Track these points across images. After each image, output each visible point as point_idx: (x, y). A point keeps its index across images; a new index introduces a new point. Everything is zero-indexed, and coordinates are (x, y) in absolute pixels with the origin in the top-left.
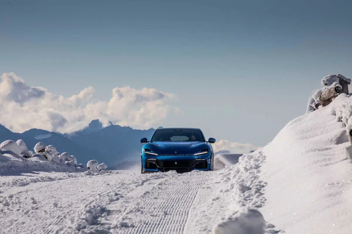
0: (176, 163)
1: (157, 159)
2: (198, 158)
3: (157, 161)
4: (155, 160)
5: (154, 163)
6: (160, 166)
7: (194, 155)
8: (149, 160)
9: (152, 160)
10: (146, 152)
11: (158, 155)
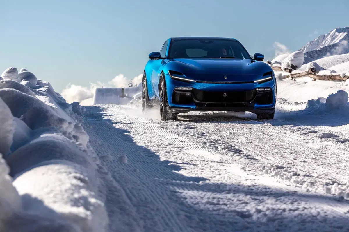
0: (225, 95)
1: (193, 88)
2: (260, 88)
3: (194, 92)
4: (191, 89)
5: (188, 94)
6: (198, 100)
7: (255, 82)
8: (178, 89)
9: (184, 89)
10: (173, 77)
11: (195, 81)
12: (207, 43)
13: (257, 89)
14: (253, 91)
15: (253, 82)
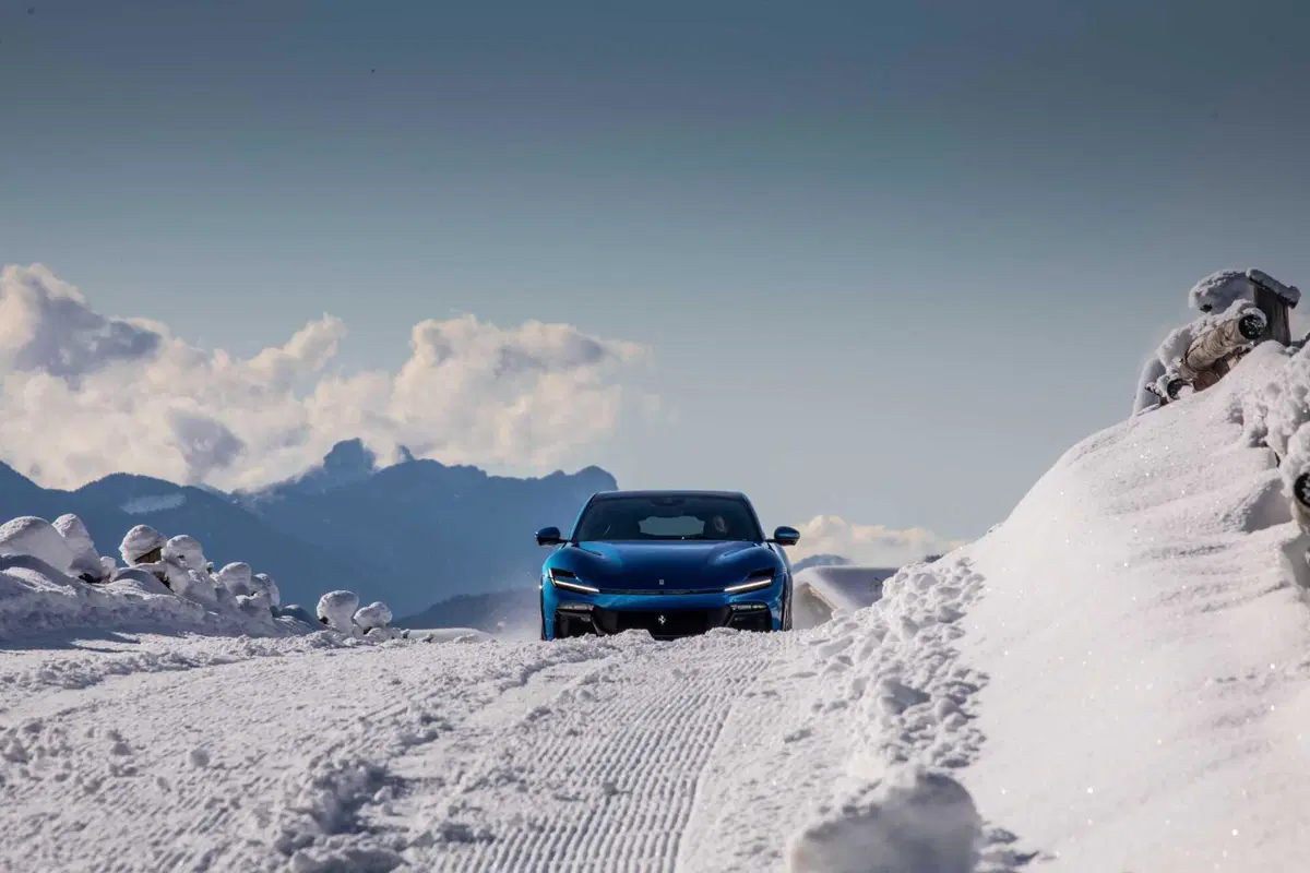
1: (595, 606)
2: (740, 603)
3: (597, 613)
4: (590, 608)
5: (585, 618)
7: (726, 590)
8: (566, 607)
9: (576, 607)
10: (557, 582)
11: (597, 591)
12: (669, 505)
13: (734, 607)
14: (727, 612)
15: (722, 591)
